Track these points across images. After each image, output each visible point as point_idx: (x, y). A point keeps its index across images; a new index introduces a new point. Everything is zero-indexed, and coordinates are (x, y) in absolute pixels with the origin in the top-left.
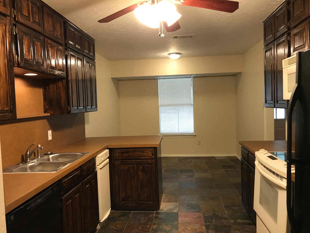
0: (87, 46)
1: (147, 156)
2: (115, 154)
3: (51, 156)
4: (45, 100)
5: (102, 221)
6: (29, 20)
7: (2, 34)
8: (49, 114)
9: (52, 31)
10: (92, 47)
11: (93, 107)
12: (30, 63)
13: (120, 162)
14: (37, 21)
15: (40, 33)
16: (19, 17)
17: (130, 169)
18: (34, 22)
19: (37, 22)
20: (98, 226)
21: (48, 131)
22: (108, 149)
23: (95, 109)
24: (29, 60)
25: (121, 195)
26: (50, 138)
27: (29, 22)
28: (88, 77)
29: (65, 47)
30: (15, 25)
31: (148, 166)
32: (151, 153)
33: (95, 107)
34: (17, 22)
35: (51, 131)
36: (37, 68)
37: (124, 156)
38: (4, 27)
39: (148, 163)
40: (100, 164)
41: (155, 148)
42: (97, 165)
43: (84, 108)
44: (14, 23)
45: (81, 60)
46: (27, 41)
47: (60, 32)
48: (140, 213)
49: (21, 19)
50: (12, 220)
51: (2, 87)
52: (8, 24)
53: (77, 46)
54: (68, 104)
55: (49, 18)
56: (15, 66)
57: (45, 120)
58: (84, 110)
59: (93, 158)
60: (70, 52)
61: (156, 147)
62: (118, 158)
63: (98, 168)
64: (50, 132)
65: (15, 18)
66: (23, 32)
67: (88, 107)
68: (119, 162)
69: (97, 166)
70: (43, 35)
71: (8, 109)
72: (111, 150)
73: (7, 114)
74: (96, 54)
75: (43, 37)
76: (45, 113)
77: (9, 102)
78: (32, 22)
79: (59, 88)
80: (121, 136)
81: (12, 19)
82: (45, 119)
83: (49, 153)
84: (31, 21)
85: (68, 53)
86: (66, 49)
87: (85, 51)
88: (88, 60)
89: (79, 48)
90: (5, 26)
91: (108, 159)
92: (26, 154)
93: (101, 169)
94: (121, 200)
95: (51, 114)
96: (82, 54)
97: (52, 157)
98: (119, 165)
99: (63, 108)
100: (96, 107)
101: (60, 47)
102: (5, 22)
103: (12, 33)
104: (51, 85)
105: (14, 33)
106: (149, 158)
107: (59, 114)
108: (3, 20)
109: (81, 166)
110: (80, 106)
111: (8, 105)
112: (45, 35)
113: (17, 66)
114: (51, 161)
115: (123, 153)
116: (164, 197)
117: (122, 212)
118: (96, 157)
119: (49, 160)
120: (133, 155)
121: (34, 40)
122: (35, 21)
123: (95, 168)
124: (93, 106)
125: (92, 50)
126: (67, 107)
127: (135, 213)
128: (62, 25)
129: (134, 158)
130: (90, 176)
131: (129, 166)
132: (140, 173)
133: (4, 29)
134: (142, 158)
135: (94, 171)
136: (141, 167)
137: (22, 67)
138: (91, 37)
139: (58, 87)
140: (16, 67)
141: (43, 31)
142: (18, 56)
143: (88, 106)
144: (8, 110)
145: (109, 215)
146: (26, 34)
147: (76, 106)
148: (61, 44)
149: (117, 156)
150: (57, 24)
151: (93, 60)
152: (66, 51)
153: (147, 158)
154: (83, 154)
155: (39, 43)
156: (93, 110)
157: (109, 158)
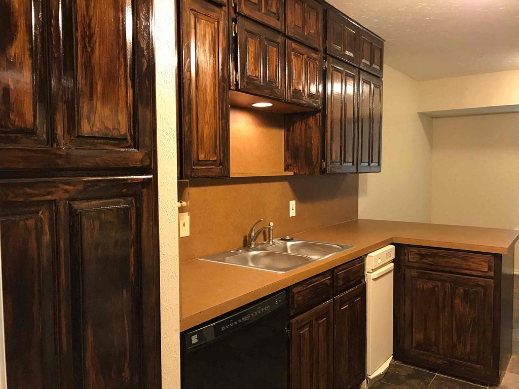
0: (367, 52)
1: (476, 271)
2: (406, 257)
3: (289, 244)
4: (286, 150)
5: (371, 377)
6: (260, 10)
7: (212, 35)
8: (292, 173)
9: (301, 26)
10: (377, 53)
11: (372, 164)
12: (256, 83)
13: (417, 272)
14: (274, 10)
15: (278, 32)
16: (243, 5)
17: (436, 289)
18: (269, 12)
19: (274, 13)
20: (364, 384)
21: (291, 202)
22: (392, 244)
23: (377, 169)
24: (255, 78)
25: (414, 337)
26: (292, 213)
27: (259, 13)
28: (365, 112)
29: (323, 54)
30: (235, 20)
31: (477, 291)
32: (487, 264)
33: (377, 164)
34: (238, 14)
35: (294, 201)
36: (269, 91)
37: (426, 263)
38: (216, 23)
39: (478, 285)
40: (373, 270)
41: (498, 257)
42: (368, 272)
43: (353, 164)
44: (234, 15)
45: (353, 77)
46: (253, 45)
47: (314, 28)
48: (452, 381)
49: (245, 10)
50: (193, 343)
51: (207, 122)
52: (222, 19)
53: (347, 53)
54: (324, 157)
55: (296, 5)
56: (232, 88)
57: (286, 184)
58: (353, 169)
59: (361, 257)
60: (332, 63)
61: (501, 254)
62: (415, 265)
63: (370, 277)
64: (293, 204)
65: (235, 8)
66: (248, 32)
67: (362, 164)
68: (414, 273)
69: (367, 274)
70: (284, 35)
71: (215, 158)
72: (400, 248)
73: (214, 167)
74: (385, 66)
75: (283, 37)
76: (285, 171)
77: (218, 148)
78: (265, 13)
79: (310, 128)
80: (432, 223)
81: (232, 11)
82: (285, 181)
83: (288, 238)
84: (263, 11)
85: (328, 66)
86: (325, 58)
87: (364, 61)
88: (368, 77)
89: (352, 55)
90: (218, 22)
91: (392, 264)
92: (250, 235)
93: (374, 279)
94: (414, 345)
95: (294, 172)
96: (356, 67)
97: (292, 246)
98: (414, 277)
99: (315, 163)
100: (379, 165)
101: (314, 56)
102: (218, 15)
103: (229, 33)
104: (298, 124)
105: (234, 35)
106: (480, 274)
107: (307, 174)
108: (214, 11)
109: (333, 269)
110: (347, 160)
111: (215, 153)
112: (287, 34)
113: (235, 89)
114: (289, 252)
115: (422, 256)
116: (513, 360)
117: (415, 370)
118: (366, 255)
119: (286, 249)
120: (443, 264)
121: (266, 44)
122: (271, 12)
123: (364, 277)
124: (372, 162)
125: (377, 60)
126: (321, 162)
127: (443, 379)
128: (321, 16)
129: (447, 269)
130: (350, 290)
131: (435, 284)
132: (457, 301)
133: (216, 26)
134: (463, 271)
135: (362, 282)
136: (462, 290)
137: (242, 90)
138: (378, 36)
139: (308, 127)
140: (233, 90)
141: (283, 28)
142: (237, 71)
143: (361, 162)
144: (216, 161)
145: (388, 369)
146: (252, 34)
147: (338, 160)
148: (315, 50)
149: (410, 260)
150: (311, 15)
151: (379, 77)
152: (326, 61)
153: (474, 273)
154: (342, 247)
155: (275, 49)
156: (373, 169)
157: (394, 261)
